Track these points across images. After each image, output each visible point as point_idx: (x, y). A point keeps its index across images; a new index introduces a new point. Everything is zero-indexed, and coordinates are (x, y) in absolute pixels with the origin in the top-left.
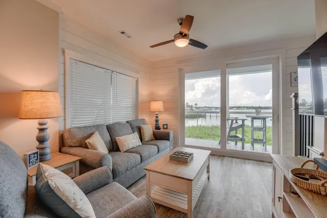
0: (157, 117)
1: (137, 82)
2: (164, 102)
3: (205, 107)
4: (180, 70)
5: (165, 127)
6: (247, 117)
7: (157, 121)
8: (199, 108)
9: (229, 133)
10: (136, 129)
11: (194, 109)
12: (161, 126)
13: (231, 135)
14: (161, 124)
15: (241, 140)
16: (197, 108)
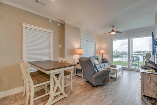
0: (102, 55)
1: (95, 43)
2: (105, 50)
3: (122, 52)
4: (111, 38)
5: (105, 59)
6: (140, 56)
7: (102, 57)
8: (119, 52)
9: (132, 63)
10: (96, 59)
11: (116, 53)
12: (104, 59)
13: (133, 63)
14: (104, 58)
15: (138, 65)
16: (117, 52)
